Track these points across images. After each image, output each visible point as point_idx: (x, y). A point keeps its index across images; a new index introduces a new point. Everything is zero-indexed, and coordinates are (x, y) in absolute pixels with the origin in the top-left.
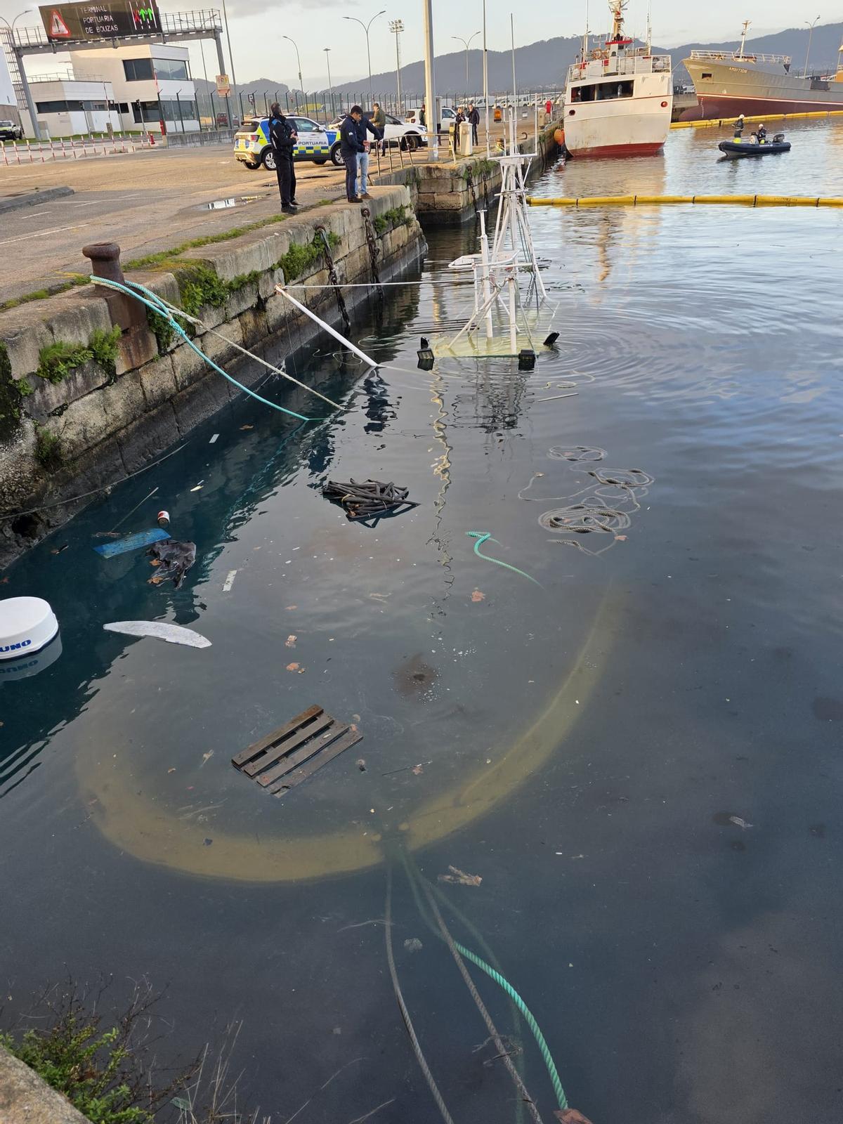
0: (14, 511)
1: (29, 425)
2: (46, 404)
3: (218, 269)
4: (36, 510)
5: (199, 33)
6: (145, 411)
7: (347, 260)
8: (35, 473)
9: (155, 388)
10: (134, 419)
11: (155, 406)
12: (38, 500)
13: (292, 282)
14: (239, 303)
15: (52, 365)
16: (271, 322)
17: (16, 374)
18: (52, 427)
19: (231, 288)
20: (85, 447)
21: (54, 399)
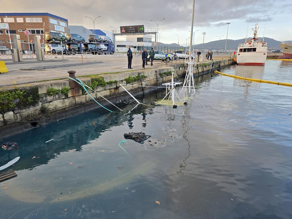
0: (31, 120)
1: (40, 104)
2: (46, 100)
3: (104, 79)
4: (38, 121)
5: (152, 33)
6: (75, 105)
7: (149, 81)
8: (39, 114)
9: (79, 101)
10: (71, 107)
11: (78, 105)
12: (39, 119)
13: (128, 84)
14: (110, 86)
15: (49, 92)
16: (120, 91)
17: (39, 93)
18: (46, 105)
19: (107, 83)
20: (55, 110)
21: (49, 99)
